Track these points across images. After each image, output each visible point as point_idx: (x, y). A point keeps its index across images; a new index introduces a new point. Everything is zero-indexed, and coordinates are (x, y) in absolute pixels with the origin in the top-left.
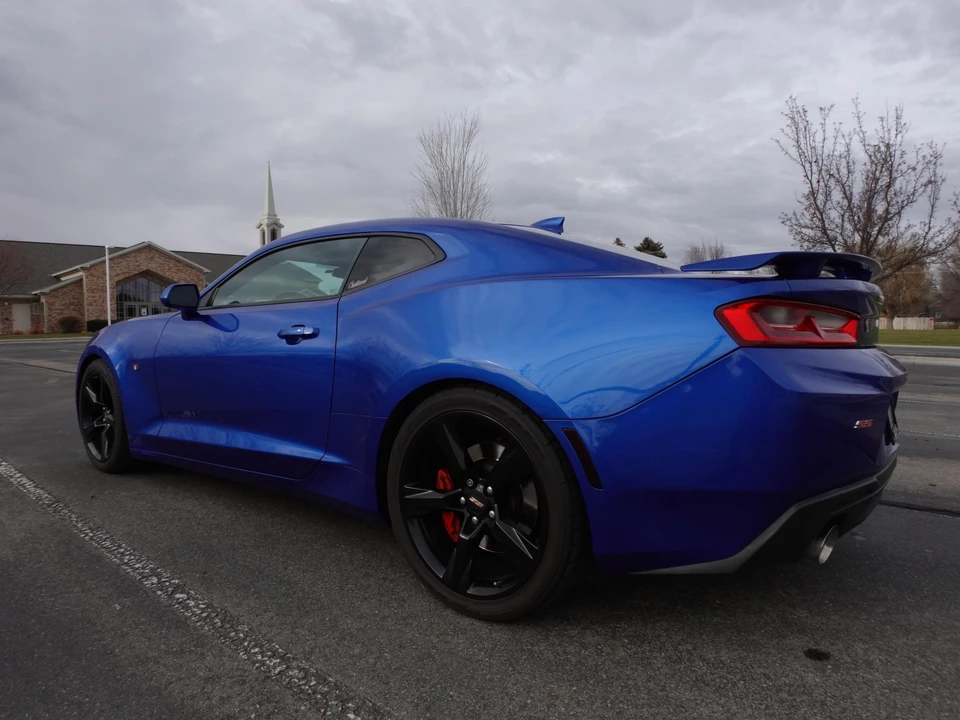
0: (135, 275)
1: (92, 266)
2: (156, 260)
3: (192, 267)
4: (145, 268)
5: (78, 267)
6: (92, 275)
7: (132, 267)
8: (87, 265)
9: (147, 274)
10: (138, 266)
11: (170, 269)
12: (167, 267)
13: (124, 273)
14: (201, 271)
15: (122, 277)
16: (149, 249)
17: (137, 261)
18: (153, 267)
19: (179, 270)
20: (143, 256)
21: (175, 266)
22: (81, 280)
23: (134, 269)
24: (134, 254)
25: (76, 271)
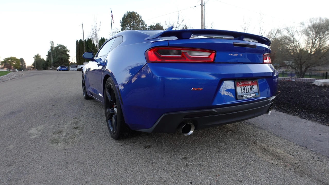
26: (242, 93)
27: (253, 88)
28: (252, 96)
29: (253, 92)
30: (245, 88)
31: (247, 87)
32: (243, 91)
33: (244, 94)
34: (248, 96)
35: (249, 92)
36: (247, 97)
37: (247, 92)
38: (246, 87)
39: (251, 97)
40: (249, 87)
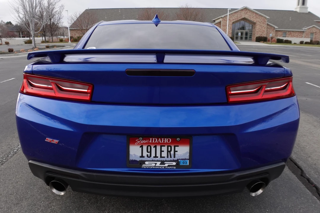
0: (240, 20)
1: (224, 17)
2: (248, 13)
3: (262, 16)
4: (243, 17)
5: (220, 17)
6: (224, 20)
7: (239, 17)
8: (223, 16)
9: (244, 19)
10: (241, 16)
11: (253, 17)
12: (252, 16)
13: (235, 19)
14: (266, 18)
15: (235, 21)
16: (246, 9)
17: (241, 14)
18: (247, 16)
19: (257, 17)
20: (243, 12)
21: (256, 16)
22: (221, 22)
23: (240, 17)
24: (240, 12)
25: (219, 19)
26: (142, 156)
27: (175, 151)
28: (166, 165)
29: (173, 158)
30: (153, 150)
31: (158, 148)
32: (145, 154)
33: (146, 158)
34: (156, 164)
35: (161, 157)
36: (154, 165)
37: (156, 157)
38: (155, 147)
39: (165, 167)
40: (165, 149)
